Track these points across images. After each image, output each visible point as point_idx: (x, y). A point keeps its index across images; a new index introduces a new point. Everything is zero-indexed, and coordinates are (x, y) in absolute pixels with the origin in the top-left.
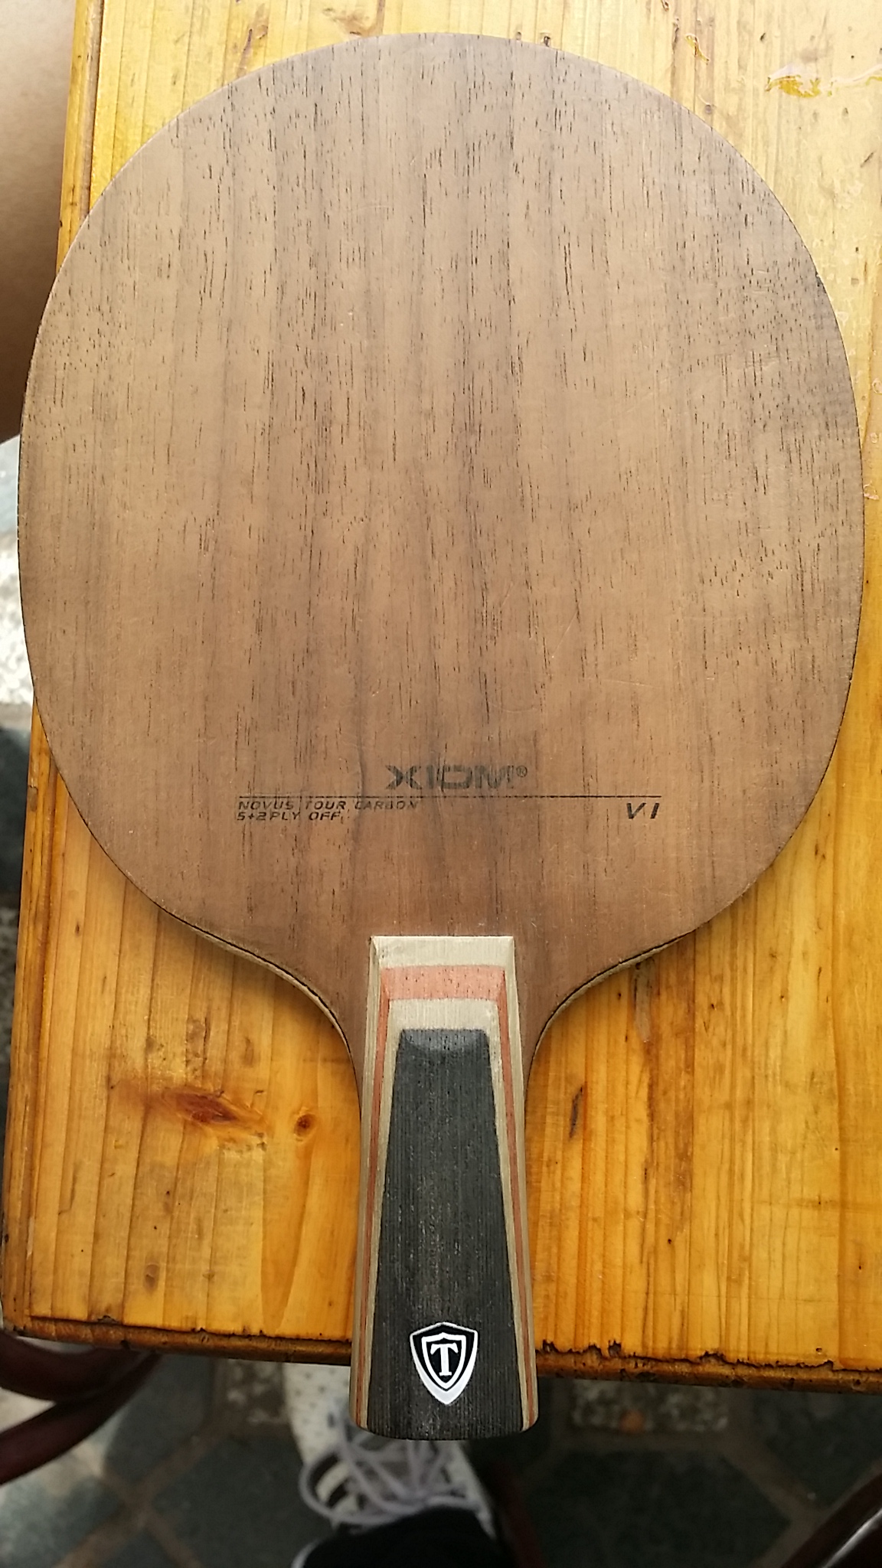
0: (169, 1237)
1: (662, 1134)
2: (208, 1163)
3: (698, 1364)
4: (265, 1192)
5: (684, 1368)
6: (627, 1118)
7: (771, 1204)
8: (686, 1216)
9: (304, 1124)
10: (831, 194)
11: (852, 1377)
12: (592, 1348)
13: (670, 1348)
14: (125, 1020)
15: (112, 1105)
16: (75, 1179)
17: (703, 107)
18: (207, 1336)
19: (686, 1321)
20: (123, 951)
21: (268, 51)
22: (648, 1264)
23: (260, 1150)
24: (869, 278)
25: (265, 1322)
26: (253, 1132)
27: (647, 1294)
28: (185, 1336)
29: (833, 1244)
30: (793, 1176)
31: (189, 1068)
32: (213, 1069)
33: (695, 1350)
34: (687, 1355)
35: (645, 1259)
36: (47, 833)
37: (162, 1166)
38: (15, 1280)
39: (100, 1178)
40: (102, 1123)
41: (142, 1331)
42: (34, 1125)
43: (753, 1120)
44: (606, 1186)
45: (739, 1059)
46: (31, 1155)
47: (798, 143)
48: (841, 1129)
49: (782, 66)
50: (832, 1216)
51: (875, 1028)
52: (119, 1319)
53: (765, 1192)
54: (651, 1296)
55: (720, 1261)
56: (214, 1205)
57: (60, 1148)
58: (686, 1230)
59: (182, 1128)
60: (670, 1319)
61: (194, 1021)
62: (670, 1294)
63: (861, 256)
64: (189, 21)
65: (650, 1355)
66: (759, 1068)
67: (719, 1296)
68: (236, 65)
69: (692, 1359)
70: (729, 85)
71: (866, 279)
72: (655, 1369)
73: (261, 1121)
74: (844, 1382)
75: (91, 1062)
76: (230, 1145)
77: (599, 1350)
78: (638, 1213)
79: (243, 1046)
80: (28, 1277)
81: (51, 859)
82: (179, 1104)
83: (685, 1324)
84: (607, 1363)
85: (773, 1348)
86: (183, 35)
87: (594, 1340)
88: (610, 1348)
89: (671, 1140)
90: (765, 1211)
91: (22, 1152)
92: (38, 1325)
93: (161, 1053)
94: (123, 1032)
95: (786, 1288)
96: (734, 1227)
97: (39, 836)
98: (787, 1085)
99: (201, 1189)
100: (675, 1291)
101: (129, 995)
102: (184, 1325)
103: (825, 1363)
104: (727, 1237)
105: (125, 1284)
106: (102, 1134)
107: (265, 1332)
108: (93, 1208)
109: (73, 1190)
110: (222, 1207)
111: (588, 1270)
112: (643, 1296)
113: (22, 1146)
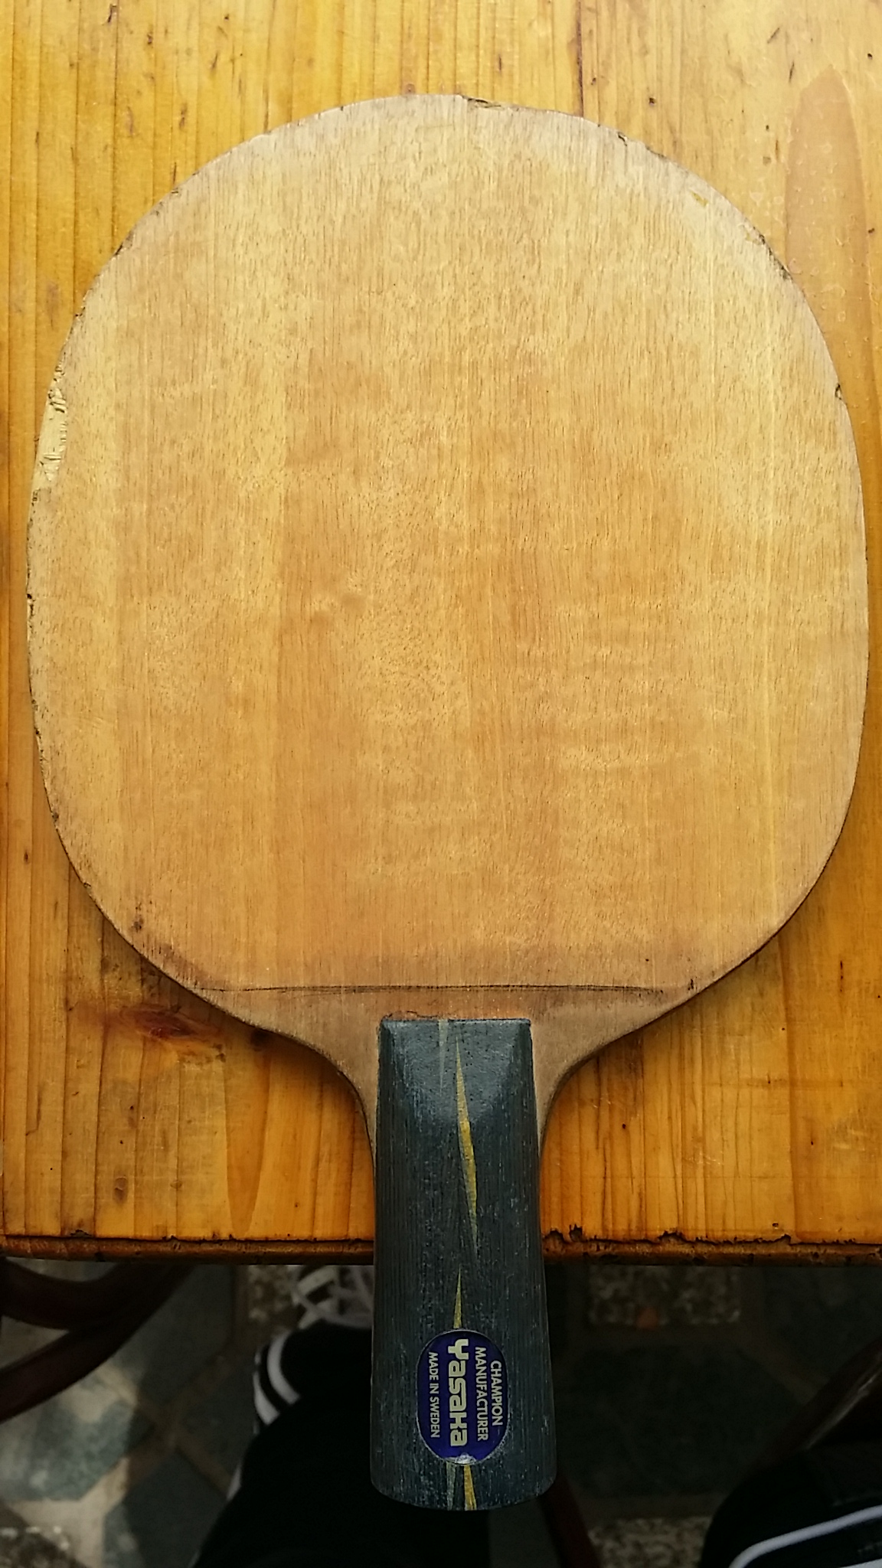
0: (136, 1150)
2: (169, 1077)
3: (659, 1244)
4: (226, 1101)
5: (645, 1249)
7: (721, 1085)
8: (638, 1101)
10: (739, 72)
11: (809, 1250)
12: (555, 1233)
13: (630, 1230)
14: (78, 942)
15: (72, 1027)
16: (40, 1100)
18: (179, 1244)
19: (644, 1202)
20: (72, 876)
22: (604, 1149)
23: (219, 1061)
24: (782, 158)
25: (234, 1226)
26: (212, 1044)
27: (605, 1178)
28: (157, 1245)
29: (784, 1122)
30: (742, 1058)
31: (145, 987)
33: (655, 1230)
34: (646, 1236)
35: (601, 1145)
37: (124, 1082)
39: (65, 1097)
40: (63, 1044)
41: (115, 1242)
47: (703, 22)
48: (787, 1009)
50: (783, 1093)
51: (816, 909)
52: (92, 1233)
53: (715, 1074)
54: (609, 1180)
55: (675, 1143)
56: (177, 1116)
57: (23, 1072)
58: (640, 1115)
59: (141, 1045)
60: (628, 1201)
62: (627, 1177)
63: (772, 134)
65: (611, 1237)
67: (675, 1177)
69: (653, 1240)
71: (778, 157)
72: (616, 1251)
73: (219, 1033)
74: (802, 1256)
75: (48, 986)
76: (190, 1058)
77: (561, 1235)
78: (592, 1101)
82: (137, 1021)
83: (644, 1206)
84: (570, 1248)
85: (730, 1225)
87: (555, 1226)
88: (571, 1232)
90: (716, 1093)
92: (12, 1243)
93: (116, 973)
94: (78, 954)
95: (740, 1167)
96: (687, 1109)
99: (164, 1102)
100: (632, 1174)
101: (81, 918)
102: (155, 1234)
103: (783, 1238)
104: (680, 1120)
105: (96, 1198)
106: (64, 1055)
107: (234, 1236)
108: (59, 1130)
109: (39, 1111)
110: (186, 1118)
111: (546, 1158)
112: (601, 1181)
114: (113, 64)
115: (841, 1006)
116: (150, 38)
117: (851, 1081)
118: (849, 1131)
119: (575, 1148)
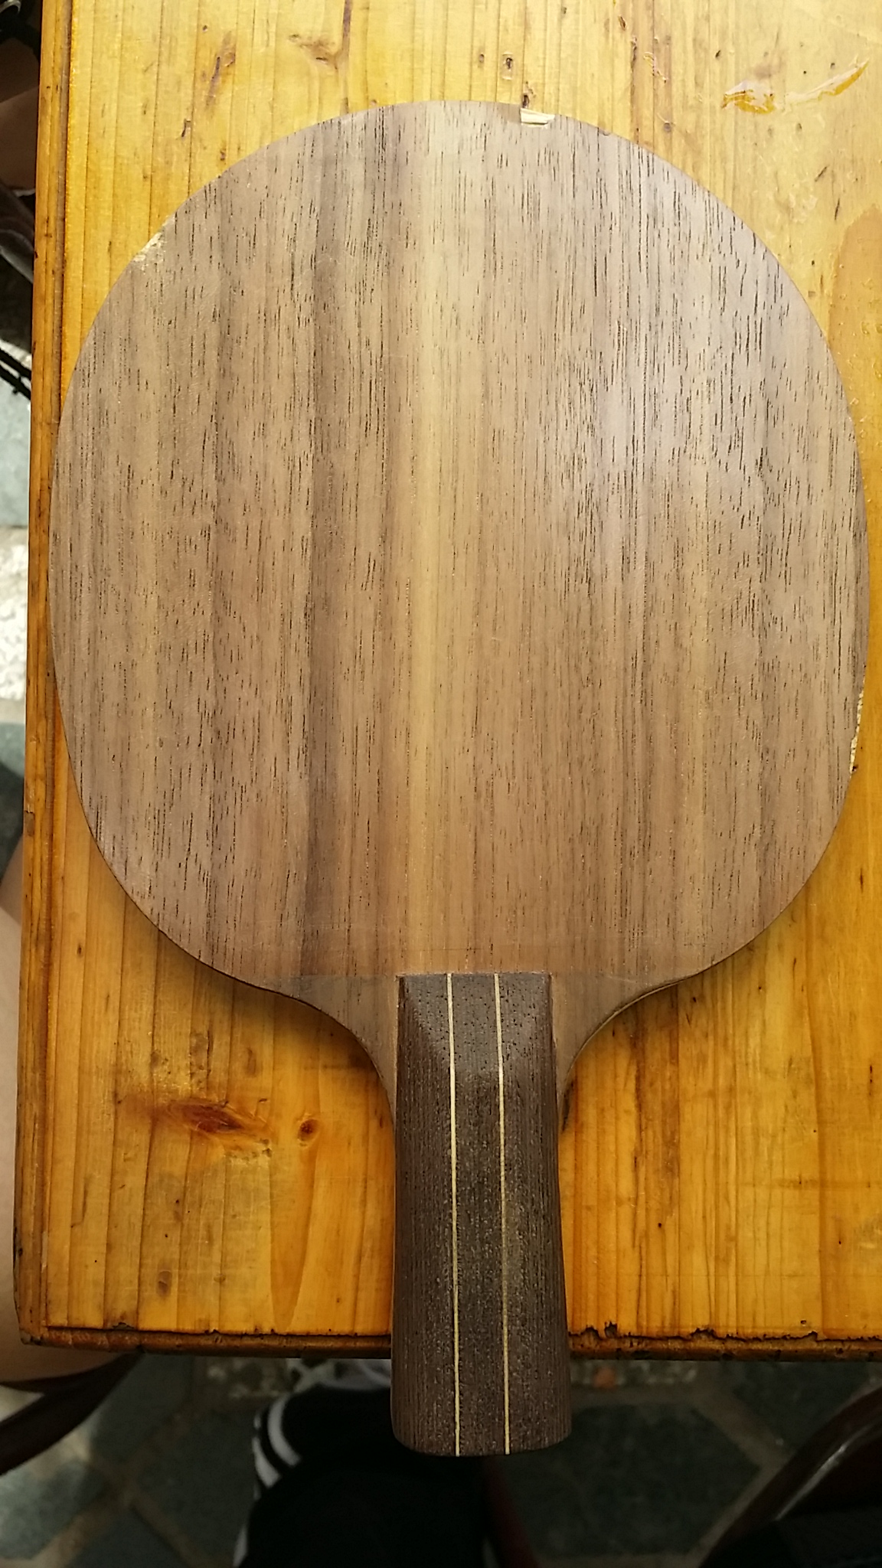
0: (180, 1244)
1: (650, 1123)
2: (215, 1171)
3: (690, 1340)
4: (272, 1196)
5: (677, 1345)
6: (616, 1109)
8: (674, 1201)
9: (307, 1130)
10: (787, 208)
11: (835, 1346)
12: (590, 1330)
13: (663, 1326)
14: (129, 1036)
15: (120, 1120)
16: (86, 1193)
17: (662, 125)
18: (220, 1338)
19: (677, 1300)
20: (125, 970)
21: (236, 79)
22: (640, 1248)
23: (266, 1156)
24: (825, 291)
25: (276, 1320)
26: (259, 1139)
27: (640, 1276)
28: (199, 1338)
29: (813, 1222)
30: (774, 1158)
31: (193, 1080)
32: (218, 1081)
33: (687, 1327)
34: (679, 1332)
35: (637, 1243)
36: (46, 857)
37: (171, 1176)
38: (30, 1292)
39: (111, 1190)
40: (111, 1138)
41: (157, 1335)
42: (44, 1142)
43: (736, 1107)
44: (598, 1176)
45: (721, 1049)
46: (42, 1171)
48: (819, 1111)
49: (737, 82)
50: (813, 1194)
51: (848, 1015)
52: (134, 1326)
53: (749, 1174)
54: (644, 1278)
55: (708, 1244)
56: (222, 1211)
57: (70, 1164)
58: (675, 1214)
59: (189, 1139)
60: (662, 1299)
61: (197, 1035)
62: (662, 1275)
63: (817, 269)
64: (157, 50)
65: (644, 1334)
66: (740, 1056)
67: (708, 1275)
68: (205, 93)
69: (684, 1336)
70: (687, 102)
72: (649, 1347)
73: (265, 1128)
74: (828, 1351)
75: (97, 1079)
76: (236, 1153)
77: (596, 1332)
78: (629, 1199)
79: (246, 1057)
80: (43, 1289)
81: (51, 884)
82: (185, 1115)
83: (677, 1303)
84: (604, 1344)
85: (760, 1322)
86: (152, 65)
87: (591, 1323)
88: (606, 1329)
89: (658, 1129)
90: (749, 1193)
91: (32, 1168)
92: (54, 1334)
93: (166, 1067)
94: (128, 1048)
95: (771, 1265)
96: (721, 1209)
97: (38, 860)
98: (767, 1072)
99: (210, 1196)
100: (666, 1272)
101: (133, 1013)
102: (197, 1328)
103: (810, 1334)
104: (714, 1219)
105: (139, 1291)
106: (111, 1148)
107: (276, 1331)
108: (104, 1222)
109: (85, 1204)
110: (231, 1212)
111: (583, 1256)
112: (636, 1278)
113: (32, 1163)
114: (187, 178)
115: (870, 1108)
116: (223, 154)
117: (878, 1183)
118: (875, 1230)
119: (612, 1246)
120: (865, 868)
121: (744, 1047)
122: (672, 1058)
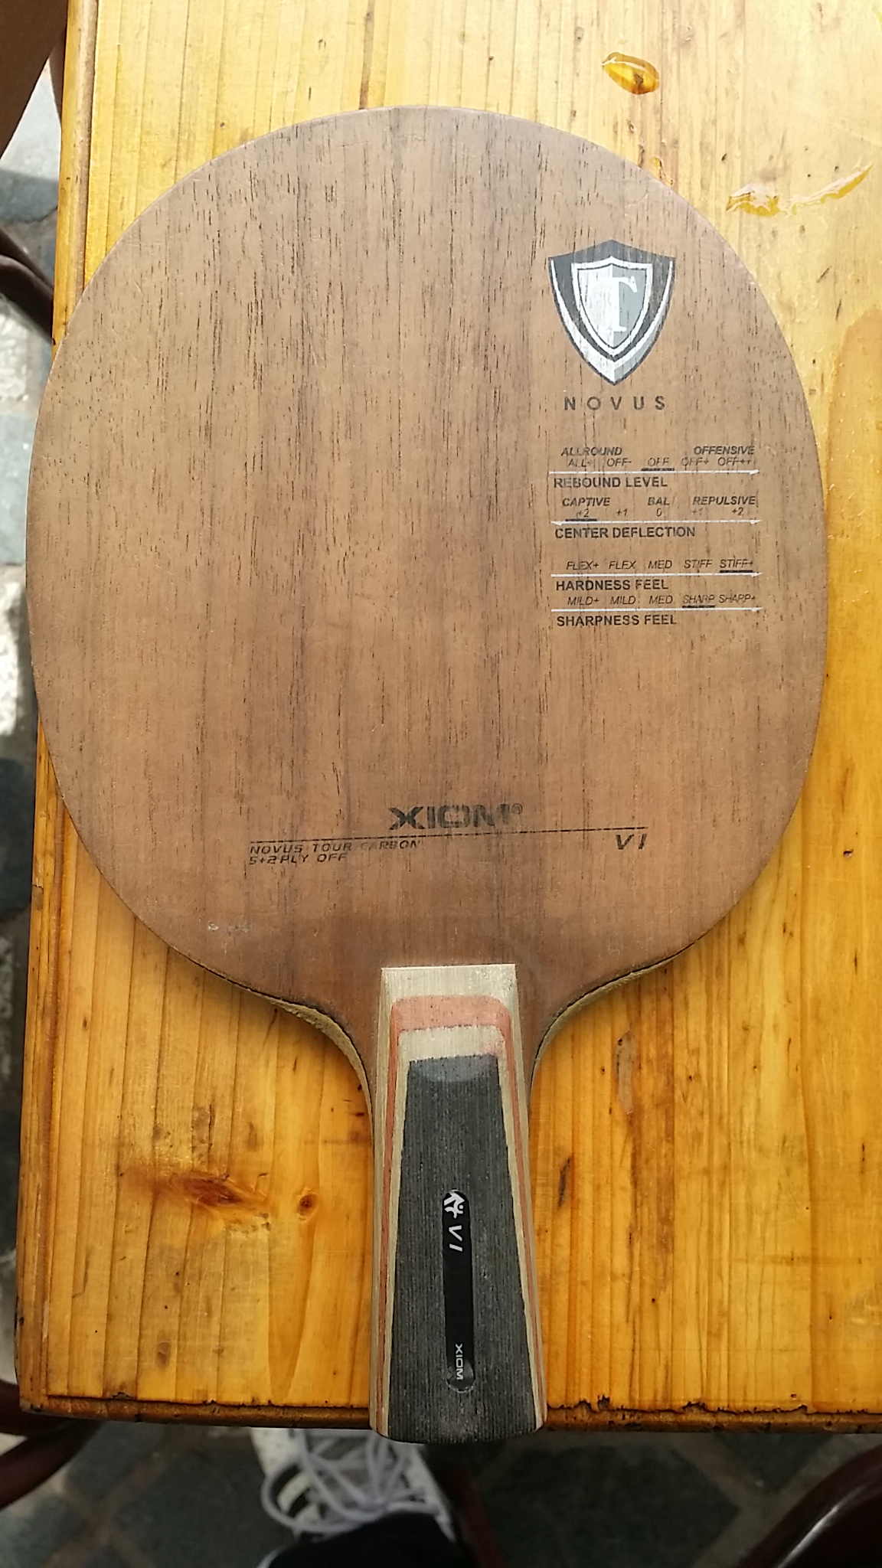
0: (180, 1316)
1: (645, 1200)
2: (215, 1244)
3: (682, 1413)
4: (270, 1270)
5: (669, 1418)
6: (612, 1187)
7: (747, 1262)
8: (667, 1277)
9: (306, 1204)
10: (789, 308)
11: (824, 1419)
12: (583, 1403)
13: (655, 1400)
14: (132, 1109)
15: (122, 1193)
16: (87, 1263)
18: (218, 1408)
19: (670, 1374)
20: (129, 1043)
22: (634, 1323)
23: (265, 1230)
24: (826, 390)
25: (273, 1392)
26: (258, 1212)
27: (633, 1350)
28: (197, 1409)
29: (805, 1297)
30: (767, 1234)
31: (195, 1154)
32: (218, 1154)
33: (679, 1401)
34: (671, 1406)
35: (631, 1318)
36: (53, 931)
37: (171, 1249)
38: (31, 1361)
39: (112, 1262)
40: (113, 1209)
41: (156, 1405)
42: (47, 1213)
43: (730, 1184)
44: (593, 1251)
45: (716, 1127)
46: (45, 1241)
47: (759, 260)
48: (812, 1189)
49: (742, 185)
50: (805, 1270)
51: (841, 1094)
52: (133, 1396)
53: (742, 1253)
54: (637, 1352)
55: (701, 1316)
56: (222, 1283)
57: (73, 1235)
58: (669, 1289)
59: (189, 1212)
60: (655, 1373)
61: (199, 1109)
62: (655, 1350)
63: (817, 368)
64: (175, 145)
65: (637, 1408)
66: (735, 1135)
67: (700, 1350)
69: (675, 1409)
71: (823, 390)
72: (641, 1420)
73: (265, 1202)
74: (817, 1424)
75: (100, 1151)
76: (236, 1226)
77: (589, 1405)
78: (624, 1275)
79: (248, 1130)
80: (44, 1358)
81: (58, 957)
82: (186, 1188)
83: (669, 1377)
84: (597, 1416)
85: (751, 1395)
86: (170, 160)
87: (584, 1396)
88: (599, 1402)
89: (653, 1205)
90: (742, 1269)
91: (35, 1238)
92: (54, 1403)
93: (168, 1141)
94: (131, 1121)
95: (762, 1340)
96: (713, 1284)
97: (45, 934)
98: (761, 1150)
99: (209, 1269)
100: (659, 1346)
101: (136, 1086)
102: (195, 1398)
103: (800, 1408)
104: (707, 1294)
105: (139, 1361)
106: (112, 1220)
107: (273, 1402)
108: (106, 1291)
109: (86, 1274)
110: (230, 1285)
111: (577, 1330)
112: (629, 1352)
113: (35, 1234)
115: (862, 1186)
117: (869, 1259)
118: (865, 1306)
119: (606, 1321)
120: (859, 950)
121: (738, 1126)
122: (667, 1135)
